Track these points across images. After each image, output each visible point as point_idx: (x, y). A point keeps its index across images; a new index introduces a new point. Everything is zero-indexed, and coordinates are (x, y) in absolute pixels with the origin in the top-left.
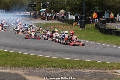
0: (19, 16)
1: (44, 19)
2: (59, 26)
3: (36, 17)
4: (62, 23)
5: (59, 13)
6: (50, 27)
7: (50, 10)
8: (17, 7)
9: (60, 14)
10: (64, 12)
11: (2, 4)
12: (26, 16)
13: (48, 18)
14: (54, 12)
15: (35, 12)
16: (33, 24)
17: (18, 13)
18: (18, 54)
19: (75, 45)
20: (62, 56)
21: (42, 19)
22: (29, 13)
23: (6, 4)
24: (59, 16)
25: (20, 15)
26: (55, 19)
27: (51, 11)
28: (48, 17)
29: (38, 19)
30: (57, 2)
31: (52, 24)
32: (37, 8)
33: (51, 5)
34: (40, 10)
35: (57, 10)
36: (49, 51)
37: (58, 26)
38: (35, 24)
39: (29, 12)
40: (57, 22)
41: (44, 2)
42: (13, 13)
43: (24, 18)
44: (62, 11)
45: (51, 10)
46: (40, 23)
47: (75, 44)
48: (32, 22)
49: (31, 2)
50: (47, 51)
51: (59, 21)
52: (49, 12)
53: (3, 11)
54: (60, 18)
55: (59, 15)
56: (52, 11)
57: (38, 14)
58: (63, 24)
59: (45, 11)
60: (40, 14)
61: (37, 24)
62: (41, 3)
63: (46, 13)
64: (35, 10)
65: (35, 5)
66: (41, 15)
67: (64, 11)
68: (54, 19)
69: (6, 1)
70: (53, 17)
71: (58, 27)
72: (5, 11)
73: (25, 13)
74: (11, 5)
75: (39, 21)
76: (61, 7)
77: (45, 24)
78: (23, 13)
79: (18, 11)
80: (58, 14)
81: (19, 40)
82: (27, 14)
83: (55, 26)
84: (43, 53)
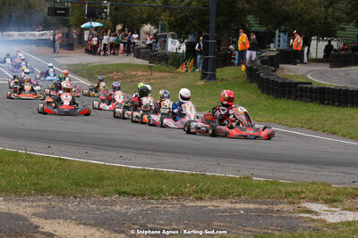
0: (18, 42)
1: (93, 50)
2: (140, 73)
3: (69, 45)
4: (146, 63)
5: (138, 33)
6: (110, 75)
7: (111, 24)
8: (14, 14)
9: (143, 35)
10: (155, 31)
12: (40, 42)
13: (105, 49)
14: (123, 30)
15: (66, 30)
16: (60, 66)
17: (15, 34)
18: (16, 154)
19: (245, 137)
20: (148, 161)
21: (88, 52)
22: (48, 35)
24: (140, 43)
25: (22, 38)
26: (127, 51)
27: (115, 29)
28: (105, 45)
29: (77, 51)
31: (118, 68)
32: (72, 19)
33: (116, 9)
34: (83, 26)
35: (133, 25)
36: (107, 146)
37: (134, 73)
38: (68, 65)
39: (48, 32)
40: (131, 60)
43: (33, 47)
44: (147, 27)
45: (115, 24)
46: (82, 65)
47: (244, 133)
48: (57, 60)
49: (55, 2)
50: (104, 145)
51: (138, 57)
52: (109, 32)
54: (140, 49)
55: (138, 38)
56: (119, 27)
57: (75, 36)
58: (150, 67)
59: (96, 28)
60: (81, 35)
61: (73, 65)
62: (85, 3)
63: (100, 32)
64: (66, 24)
65: (66, 10)
66: (86, 39)
67: (152, 28)
68: (124, 52)
70: (122, 45)
71: (135, 76)
73: (37, 33)
75: (79, 58)
76: (144, 16)
77: (95, 67)
78: (32, 35)
79: (16, 28)
80: (135, 36)
81: (19, 115)
82: (44, 38)
83: (126, 72)
84: (89, 152)
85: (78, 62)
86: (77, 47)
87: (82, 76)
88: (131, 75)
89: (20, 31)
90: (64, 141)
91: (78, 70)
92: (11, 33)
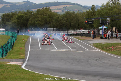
0: (74, 35)
8: (72, 24)
11: (53, 21)
12: (82, 35)
16: (90, 44)
17: (73, 32)
22: (86, 32)
23: (58, 21)
25: (75, 33)
29: (97, 38)
30: (119, 17)
31: (114, 45)
32: (95, 26)
33: (113, 21)
34: (99, 28)
38: (93, 44)
39: (85, 30)
41: (104, 18)
42: (67, 31)
43: (80, 37)
45: (112, 27)
46: (99, 44)
48: (89, 42)
49: (88, 18)
52: (110, 30)
53: (55, 29)
56: (114, 29)
59: (105, 29)
60: (99, 32)
61: (96, 44)
62: (100, 19)
64: (92, 27)
65: (92, 22)
69: (58, 17)
72: (57, 29)
73: (81, 31)
74: (64, 22)
75: (98, 41)
77: (105, 44)
78: (79, 32)
79: (72, 29)
82: (84, 33)
83: (117, 46)
84: (100, 79)
85: (98, 43)
86: (97, 36)
87: (99, 48)
88: (119, 48)
89: (75, 30)
90: (90, 75)
91: (97, 46)
92: (71, 31)
